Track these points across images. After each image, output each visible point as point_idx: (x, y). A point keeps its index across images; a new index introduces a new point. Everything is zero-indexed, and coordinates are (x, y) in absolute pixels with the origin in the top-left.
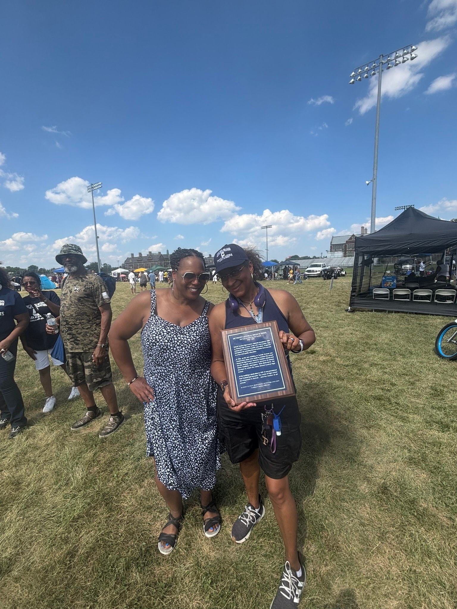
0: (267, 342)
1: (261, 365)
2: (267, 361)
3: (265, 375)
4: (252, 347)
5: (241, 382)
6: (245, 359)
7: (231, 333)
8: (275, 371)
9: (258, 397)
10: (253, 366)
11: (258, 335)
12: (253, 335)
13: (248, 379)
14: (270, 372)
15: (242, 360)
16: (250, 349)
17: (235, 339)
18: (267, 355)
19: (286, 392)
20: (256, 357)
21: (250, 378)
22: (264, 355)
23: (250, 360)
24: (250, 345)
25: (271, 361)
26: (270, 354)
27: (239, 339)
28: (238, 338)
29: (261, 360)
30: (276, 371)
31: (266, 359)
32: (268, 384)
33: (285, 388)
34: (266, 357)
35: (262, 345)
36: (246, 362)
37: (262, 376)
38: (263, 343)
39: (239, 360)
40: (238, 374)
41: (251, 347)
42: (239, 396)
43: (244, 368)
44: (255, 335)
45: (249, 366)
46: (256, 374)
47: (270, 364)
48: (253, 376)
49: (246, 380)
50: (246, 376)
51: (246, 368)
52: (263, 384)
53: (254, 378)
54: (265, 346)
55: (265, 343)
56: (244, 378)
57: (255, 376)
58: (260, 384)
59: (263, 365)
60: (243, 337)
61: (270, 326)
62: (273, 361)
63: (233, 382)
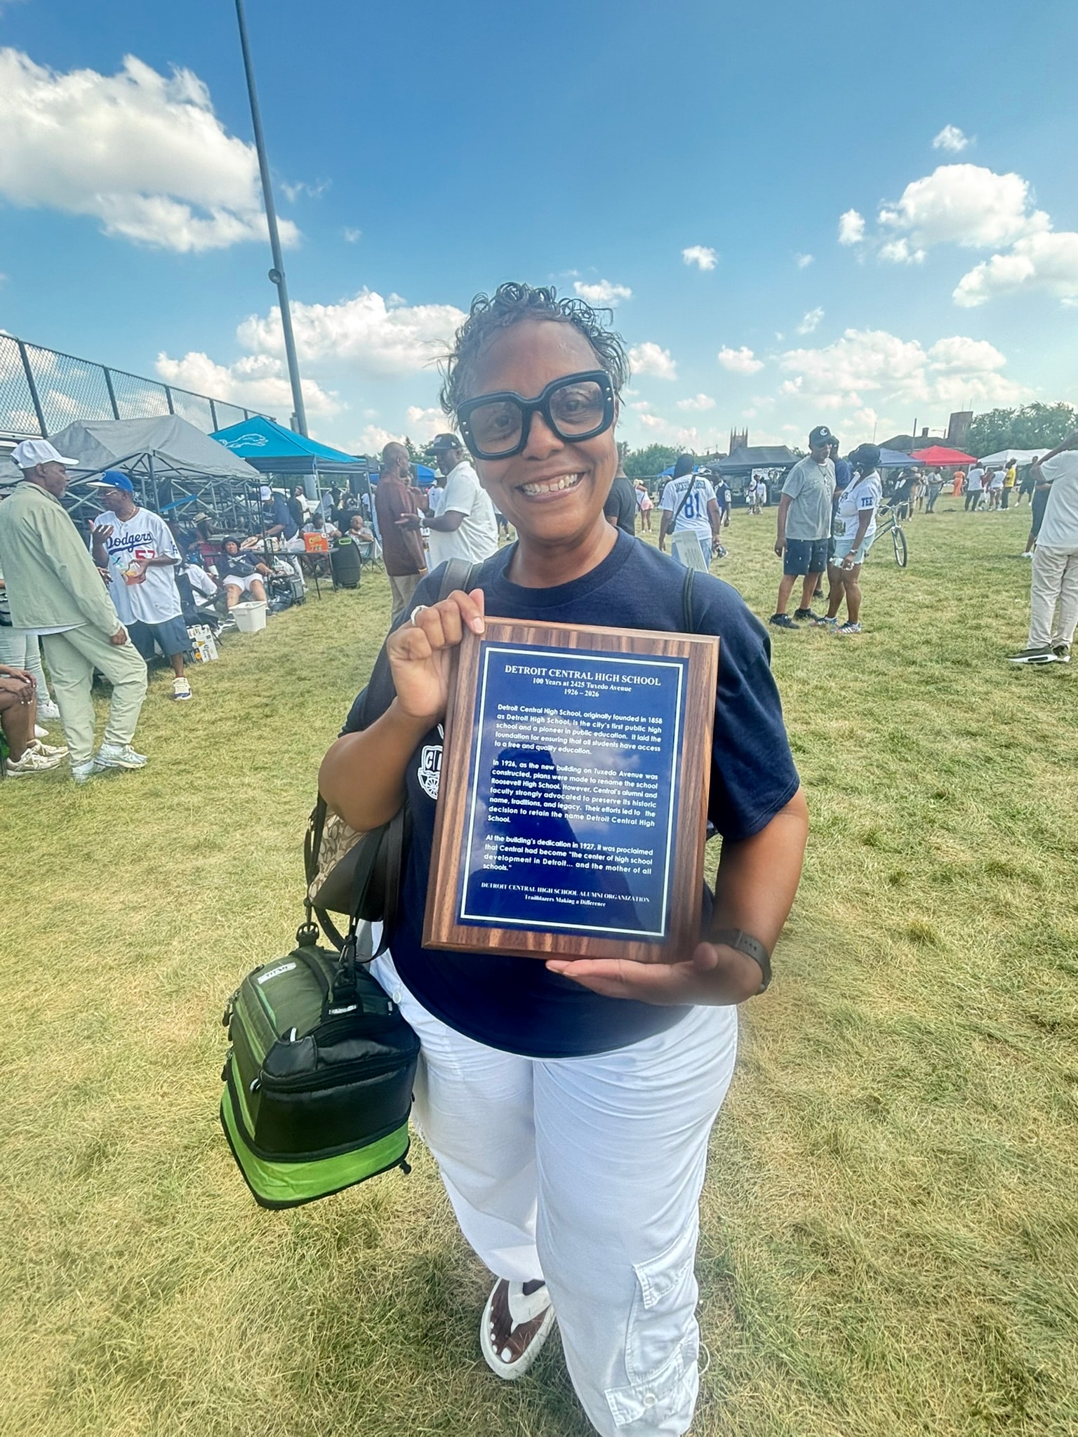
0: (646, 725)
1: (592, 813)
2: (621, 807)
3: (598, 862)
4: (579, 728)
5: (488, 862)
6: (533, 771)
7: (506, 640)
8: (643, 857)
9: (540, 943)
10: (558, 810)
11: (620, 684)
12: (598, 677)
13: (520, 855)
14: (623, 855)
15: (518, 769)
16: (569, 736)
17: (513, 669)
18: (632, 779)
20: (583, 775)
21: (533, 856)
22: (618, 778)
23: (551, 782)
24: (572, 719)
25: (642, 809)
26: (644, 780)
27: (531, 677)
28: (527, 670)
29: (599, 796)
30: (647, 858)
31: (621, 797)
32: (597, 900)
33: (662, 934)
34: (623, 788)
35: (622, 732)
36: (534, 784)
37: (582, 860)
38: (631, 724)
39: (506, 768)
40: (483, 828)
41: (572, 728)
42: (463, 916)
43: (519, 807)
44: (605, 677)
45: (542, 804)
46: (560, 844)
47: (634, 822)
48: (546, 852)
49: (511, 859)
50: (516, 840)
51: (524, 807)
52: (578, 893)
53: (545, 861)
54: (634, 737)
55: (638, 724)
56: (506, 849)
57: (554, 853)
58: (564, 892)
59: (603, 819)
60: (553, 673)
61: (686, 656)
62: (648, 813)
63: (454, 851)
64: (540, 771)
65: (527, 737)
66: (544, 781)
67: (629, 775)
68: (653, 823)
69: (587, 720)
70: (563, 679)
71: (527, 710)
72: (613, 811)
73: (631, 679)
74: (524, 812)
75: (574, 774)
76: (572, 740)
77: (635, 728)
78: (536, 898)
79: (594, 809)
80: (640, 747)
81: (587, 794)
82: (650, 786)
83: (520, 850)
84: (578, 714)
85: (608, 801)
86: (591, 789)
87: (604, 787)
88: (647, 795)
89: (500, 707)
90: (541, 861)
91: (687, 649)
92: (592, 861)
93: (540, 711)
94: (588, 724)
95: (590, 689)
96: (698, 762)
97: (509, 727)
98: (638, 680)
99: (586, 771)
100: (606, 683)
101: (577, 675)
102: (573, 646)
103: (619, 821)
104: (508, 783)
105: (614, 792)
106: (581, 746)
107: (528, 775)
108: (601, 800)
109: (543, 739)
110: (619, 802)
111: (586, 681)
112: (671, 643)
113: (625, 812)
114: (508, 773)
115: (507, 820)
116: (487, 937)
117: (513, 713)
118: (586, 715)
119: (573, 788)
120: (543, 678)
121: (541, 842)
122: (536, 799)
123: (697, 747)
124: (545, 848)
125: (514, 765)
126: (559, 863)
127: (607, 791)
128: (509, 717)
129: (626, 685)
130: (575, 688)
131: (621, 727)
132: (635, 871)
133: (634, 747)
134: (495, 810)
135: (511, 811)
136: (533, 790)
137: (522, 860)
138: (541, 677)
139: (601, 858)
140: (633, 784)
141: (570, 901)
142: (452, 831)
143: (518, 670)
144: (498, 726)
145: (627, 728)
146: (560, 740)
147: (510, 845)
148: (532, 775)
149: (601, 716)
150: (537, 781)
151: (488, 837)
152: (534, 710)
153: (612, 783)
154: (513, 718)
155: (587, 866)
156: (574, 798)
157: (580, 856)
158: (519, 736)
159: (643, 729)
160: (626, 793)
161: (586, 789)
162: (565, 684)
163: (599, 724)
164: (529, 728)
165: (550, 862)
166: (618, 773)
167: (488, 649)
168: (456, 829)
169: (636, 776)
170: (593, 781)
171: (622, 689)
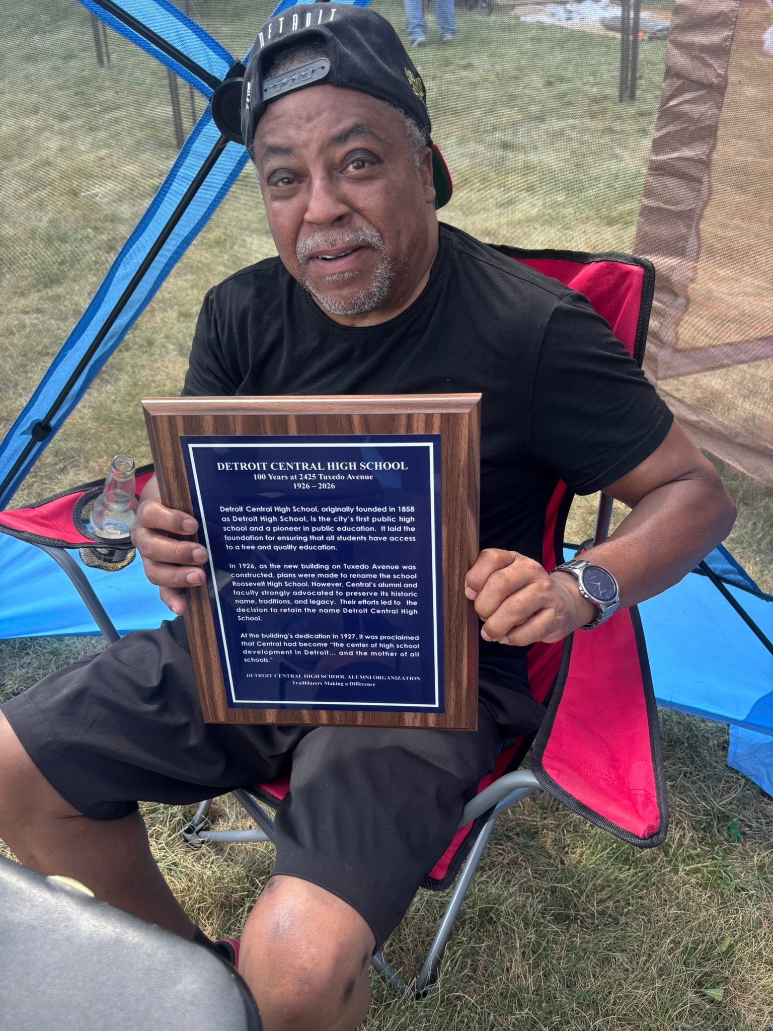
0: (397, 514)
1: (349, 607)
2: (379, 598)
3: (362, 650)
4: (318, 524)
5: (248, 656)
6: (276, 572)
7: (209, 432)
8: (408, 642)
9: (315, 718)
10: (311, 606)
11: (359, 472)
12: (331, 466)
13: (280, 649)
14: (387, 642)
15: (259, 570)
16: (309, 533)
17: (227, 466)
18: (386, 572)
19: (438, 720)
20: (331, 571)
21: (293, 648)
22: (371, 571)
23: (297, 580)
24: (308, 515)
25: (403, 599)
26: (401, 571)
27: (250, 473)
28: (244, 466)
29: (353, 589)
30: (414, 642)
31: (378, 590)
32: (367, 681)
33: (437, 705)
34: (379, 580)
35: (368, 524)
36: (278, 584)
37: (345, 649)
38: (378, 515)
39: (245, 571)
40: (236, 628)
41: (311, 524)
42: (234, 701)
43: (268, 606)
44: (339, 466)
45: (292, 601)
46: (319, 636)
47: (395, 612)
48: (305, 645)
49: (271, 653)
50: (272, 636)
51: (274, 606)
52: (346, 676)
53: (306, 652)
54: (383, 528)
55: (386, 515)
56: (264, 644)
57: (315, 645)
58: (332, 677)
59: (361, 611)
60: (275, 466)
61: (436, 432)
62: (409, 602)
63: (211, 649)
64: (282, 570)
65: (261, 538)
66: (290, 580)
67: (383, 567)
68: (416, 612)
69: (327, 514)
70: (289, 472)
71: (254, 510)
72: (371, 603)
73: (371, 466)
74: (276, 611)
75: (323, 571)
76: (312, 538)
77: (384, 519)
78: (305, 683)
79: (349, 602)
80: (392, 539)
81: (340, 589)
82: (408, 577)
83: (279, 644)
84: (315, 509)
85: (364, 594)
86: (344, 584)
87: (357, 580)
88: (407, 586)
89: (222, 509)
90: (303, 652)
91: (437, 423)
92: (355, 649)
93: (270, 509)
94: (328, 519)
95: (323, 481)
96: (461, 548)
97: (238, 529)
98: (379, 466)
99: (334, 567)
100: (341, 472)
101: (305, 466)
102: (293, 432)
103: (378, 611)
104: (250, 584)
105: (369, 585)
106: (325, 542)
107: (271, 575)
108: (355, 594)
109: (279, 538)
110: (376, 594)
111: (317, 472)
112: (415, 416)
113: (384, 603)
114: (248, 575)
115: (259, 618)
116: (262, 716)
117: (239, 514)
118: (324, 510)
119: (324, 585)
120: (266, 473)
121: (298, 636)
122: (285, 598)
123: (458, 533)
124: (304, 640)
125: (252, 566)
126: (322, 653)
127: (361, 584)
128: (235, 519)
129: (366, 472)
130: (305, 481)
131: (367, 519)
132: (402, 655)
133: (385, 539)
134: (243, 610)
135: (261, 610)
136: (280, 589)
137: (282, 652)
138: (262, 472)
139: (364, 645)
140: (388, 576)
141: (339, 684)
142: (204, 633)
143: (233, 466)
144: (225, 529)
145: (374, 520)
146: (299, 538)
147: (266, 640)
148: (275, 575)
149: (341, 510)
150: (282, 580)
151: (242, 635)
152: (262, 509)
153: (364, 576)
154: (240, 519)
155: (351, 653)
156: (326, 593)
157: (342, 645)
158: (250, 538)
159: (393, 520)
160: (382, 585)
161: (337, 585)
162: (292, 478)
163: (341, 518)
164: (261, 529)
165: (311, 653)
166: (371, 566)
167: (191, 446)
168: (208, 630)
169: (392, 568)
170: (345, 576)
171: (362, 477)
